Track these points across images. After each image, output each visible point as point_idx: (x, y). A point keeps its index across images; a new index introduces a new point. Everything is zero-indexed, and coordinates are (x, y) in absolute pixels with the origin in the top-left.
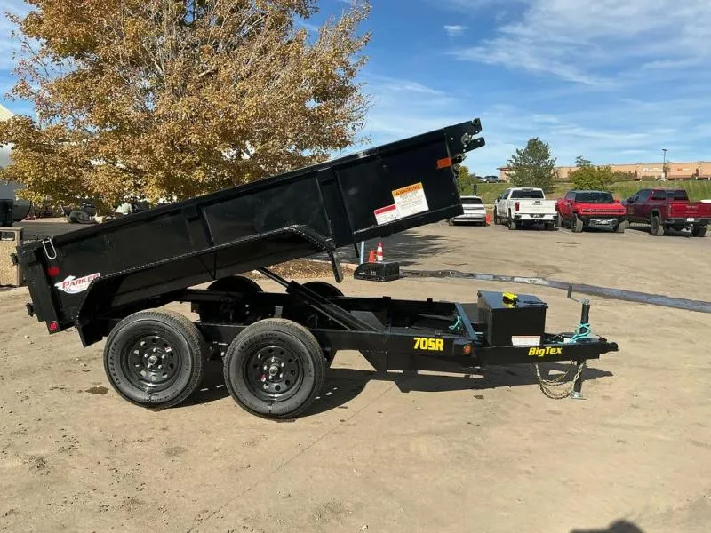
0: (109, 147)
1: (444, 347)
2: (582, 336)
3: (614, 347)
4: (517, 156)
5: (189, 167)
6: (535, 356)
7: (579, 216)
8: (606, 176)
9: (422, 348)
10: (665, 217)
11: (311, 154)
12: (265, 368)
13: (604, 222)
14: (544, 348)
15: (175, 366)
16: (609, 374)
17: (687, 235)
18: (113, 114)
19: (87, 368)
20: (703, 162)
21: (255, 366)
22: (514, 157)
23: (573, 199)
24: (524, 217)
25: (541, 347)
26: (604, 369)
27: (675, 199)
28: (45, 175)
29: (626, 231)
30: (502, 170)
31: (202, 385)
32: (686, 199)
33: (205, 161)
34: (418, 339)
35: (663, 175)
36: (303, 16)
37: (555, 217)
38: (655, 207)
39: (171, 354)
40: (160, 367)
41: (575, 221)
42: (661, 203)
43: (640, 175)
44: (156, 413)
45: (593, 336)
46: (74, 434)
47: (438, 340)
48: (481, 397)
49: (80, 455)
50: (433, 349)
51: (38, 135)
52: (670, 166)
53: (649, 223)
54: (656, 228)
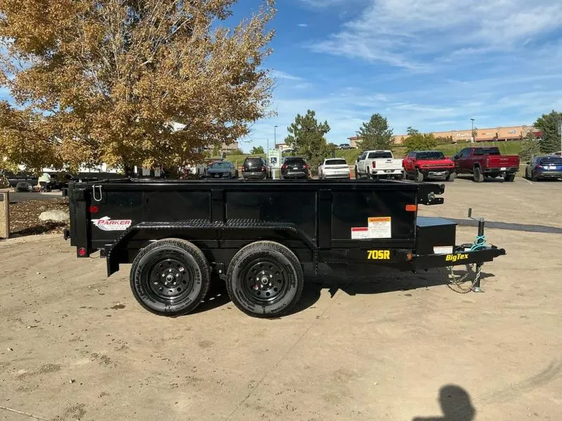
0: (72, 124)
1: (390, 256)
2: (480, 245)
3: (502, 252)
4: (364, 128)
5: (140, 138)
6: (450, 261)
7: (420, 170)
8: (430, 140)
9: (374, 258)
10: (484, 167)
11: (233, 125)
12: (258, 279)
13: (439, 173)
14: (456, 255)
15: (187, 282)
16: (492, 275)
17: (501, 181)
18: (76, 97)
19: (101, 292)
20: (501, 128)
21: (250, 278)
22: (361, 129)
23: (414, 158)
24: (380, 173)
25: (454, 254)
26: (487, 272)
27: (491, 154)
28: (23, 147)
29: (455, 180)
30: (351, 139)
31: (208, 296)
32: (499, 154)
33: (149, 133)
34: (371, 252)
35: (472, 138)
36: (221, 18)
37: (402, 172)
38: (475, 161)
39: (184, 272)
40: (175, 283)
41: (417, 174)
42: (481, 158)
43: (454, 139)
44: (175, 319)
45: (487, 245)
46: (120, 338)
47: (385, 251)
48: (410, 295)
49: (133, 351)
50: (382, 258)
51: (14, 115)
52: (478, 132)
53: (472, 173)
54: (478, 176)
